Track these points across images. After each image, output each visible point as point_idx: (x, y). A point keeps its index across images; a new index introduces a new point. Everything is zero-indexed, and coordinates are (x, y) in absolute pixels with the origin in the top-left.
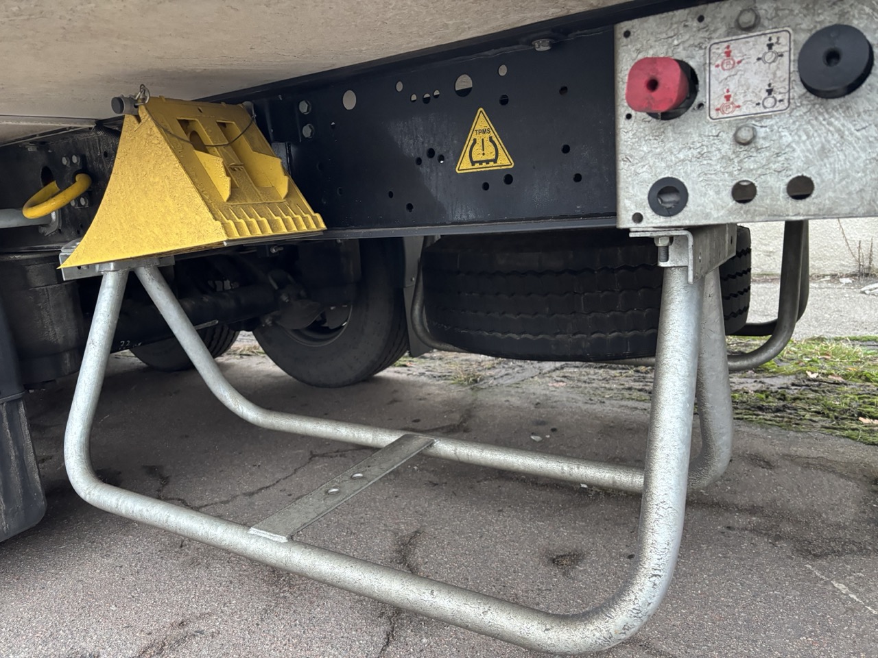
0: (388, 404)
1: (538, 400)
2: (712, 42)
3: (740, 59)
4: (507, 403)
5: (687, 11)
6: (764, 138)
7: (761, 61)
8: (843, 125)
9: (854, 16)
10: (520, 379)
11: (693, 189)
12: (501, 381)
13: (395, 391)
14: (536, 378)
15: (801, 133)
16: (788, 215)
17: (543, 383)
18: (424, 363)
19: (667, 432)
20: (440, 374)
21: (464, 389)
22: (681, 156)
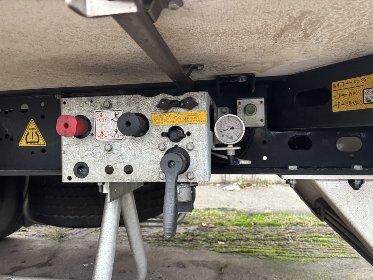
0: (10, 253)
1: (91, 245)
2: (96, 111)
3: (106, 118)
4: (76, 248)
5: (86, 98)
6: (115, 149)
7: (113, 120)
8: (141, 147)
9: (142, 109)
10: (86, 234)
11: (91, 167)
12: (75, 236)
13: (16, 246)
14: (93, 233)
15: (128, 148)
16: (125, 180)
17: (96, 235)
18: (36, 229)
19: (100, 271)
20: (43, 234)
21: (55, 242)
22: (86, 153)
